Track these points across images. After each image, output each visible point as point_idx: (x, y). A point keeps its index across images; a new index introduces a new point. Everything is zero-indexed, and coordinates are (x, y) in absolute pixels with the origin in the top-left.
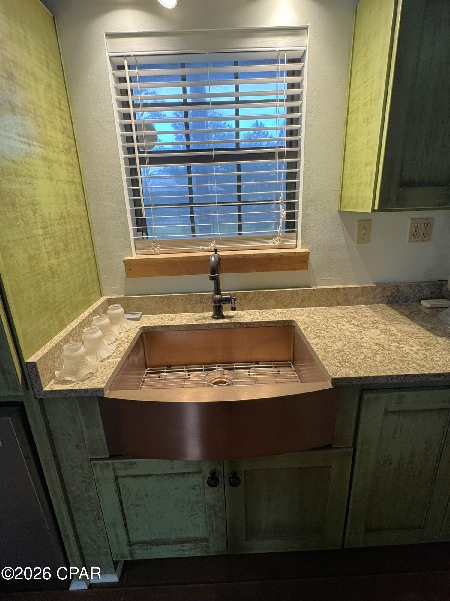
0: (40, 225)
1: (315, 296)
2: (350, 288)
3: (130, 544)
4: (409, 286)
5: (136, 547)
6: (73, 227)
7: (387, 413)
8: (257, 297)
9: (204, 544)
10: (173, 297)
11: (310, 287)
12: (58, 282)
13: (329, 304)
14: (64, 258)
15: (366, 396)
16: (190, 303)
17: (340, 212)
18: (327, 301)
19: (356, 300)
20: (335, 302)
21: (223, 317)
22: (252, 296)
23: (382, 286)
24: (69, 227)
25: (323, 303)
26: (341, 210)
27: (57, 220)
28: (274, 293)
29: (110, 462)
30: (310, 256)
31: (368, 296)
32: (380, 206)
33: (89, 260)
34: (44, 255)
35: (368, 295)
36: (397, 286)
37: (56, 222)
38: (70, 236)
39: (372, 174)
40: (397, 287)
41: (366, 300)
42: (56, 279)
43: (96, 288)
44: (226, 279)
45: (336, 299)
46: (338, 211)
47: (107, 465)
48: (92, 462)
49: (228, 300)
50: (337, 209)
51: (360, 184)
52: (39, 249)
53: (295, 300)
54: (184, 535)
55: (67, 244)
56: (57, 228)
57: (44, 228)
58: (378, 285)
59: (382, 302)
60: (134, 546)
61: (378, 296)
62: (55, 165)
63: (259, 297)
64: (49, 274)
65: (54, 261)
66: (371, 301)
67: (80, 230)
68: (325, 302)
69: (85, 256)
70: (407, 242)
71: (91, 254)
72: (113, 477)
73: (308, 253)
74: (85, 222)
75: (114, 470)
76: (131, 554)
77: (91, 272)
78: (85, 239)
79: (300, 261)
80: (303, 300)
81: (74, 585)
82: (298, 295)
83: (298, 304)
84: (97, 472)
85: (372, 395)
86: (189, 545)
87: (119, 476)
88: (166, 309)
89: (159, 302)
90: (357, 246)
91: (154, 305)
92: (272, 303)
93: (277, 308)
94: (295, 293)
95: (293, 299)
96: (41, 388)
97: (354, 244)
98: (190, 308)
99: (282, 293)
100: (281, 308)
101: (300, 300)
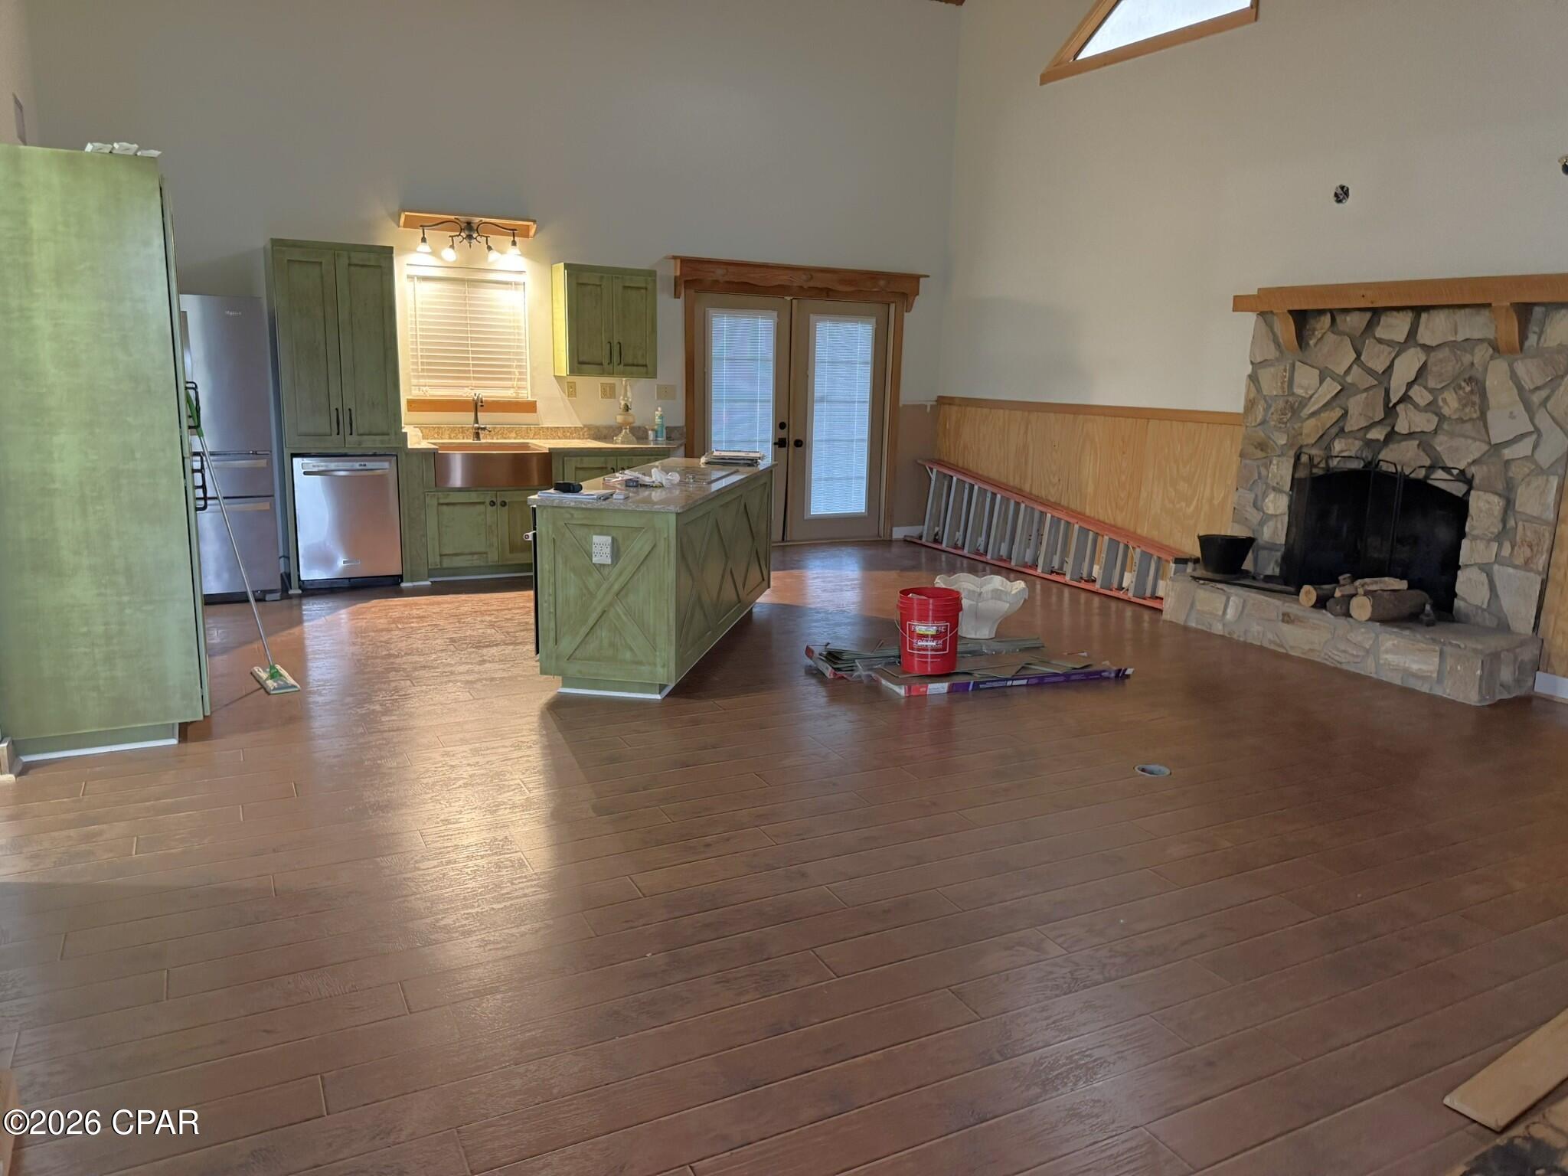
1: (543, 432)
2: (567, 427)
3: (441, 555)
4: (605, 427)
5: (444, 557)
7: (577, 468)
8: (503, 430)
9: (485, 555)
10: (441, 428)
11: (538, 425)
13: (553, 438)
15: (565, 459)
16: (454, 433)
17: (555, 376)
18: (552, 436)
19: (571, 436)
20: (557, 437)
21: (481, 441)
22: (499, 429)
26: (556, 374)
28: (514, 428)
29: (436, 493)
30: (537, 403)
31: (579, 433)
40: (597, 428)
41: (578, 436)
44: (483, 416)
47: (434, 495)
48: (426, 493)
49: (484, 429)
50: (553, 374)
54: (474, 550)
58: (585, 426)
59: (589, 438)
61: (586, 434)
66: (582, 437)
68: (550, 436)
70: (600, 399)
73: (537, 401)
75: (438, 499)
76: (441, 562)
79: (530, 407)
80: (535, 435)
81: (403, 585)
82: (531, 430)
83: (531, 436)
84: (428, 499)
85: (569, 458)
86: (476, 557)
87: (439, 504)
88: (436, 436)
89: (431, 430)
90: (568, 399)
91: (427, 433)
92: (514, 435)
93: (517, 439)
94: (529, 429)
95: (527, 433)
96: (407, 446)
97: (566, 398)
98: (454, 437)
99: (520, 428)
100: (520, 439)
101: (533, 434)
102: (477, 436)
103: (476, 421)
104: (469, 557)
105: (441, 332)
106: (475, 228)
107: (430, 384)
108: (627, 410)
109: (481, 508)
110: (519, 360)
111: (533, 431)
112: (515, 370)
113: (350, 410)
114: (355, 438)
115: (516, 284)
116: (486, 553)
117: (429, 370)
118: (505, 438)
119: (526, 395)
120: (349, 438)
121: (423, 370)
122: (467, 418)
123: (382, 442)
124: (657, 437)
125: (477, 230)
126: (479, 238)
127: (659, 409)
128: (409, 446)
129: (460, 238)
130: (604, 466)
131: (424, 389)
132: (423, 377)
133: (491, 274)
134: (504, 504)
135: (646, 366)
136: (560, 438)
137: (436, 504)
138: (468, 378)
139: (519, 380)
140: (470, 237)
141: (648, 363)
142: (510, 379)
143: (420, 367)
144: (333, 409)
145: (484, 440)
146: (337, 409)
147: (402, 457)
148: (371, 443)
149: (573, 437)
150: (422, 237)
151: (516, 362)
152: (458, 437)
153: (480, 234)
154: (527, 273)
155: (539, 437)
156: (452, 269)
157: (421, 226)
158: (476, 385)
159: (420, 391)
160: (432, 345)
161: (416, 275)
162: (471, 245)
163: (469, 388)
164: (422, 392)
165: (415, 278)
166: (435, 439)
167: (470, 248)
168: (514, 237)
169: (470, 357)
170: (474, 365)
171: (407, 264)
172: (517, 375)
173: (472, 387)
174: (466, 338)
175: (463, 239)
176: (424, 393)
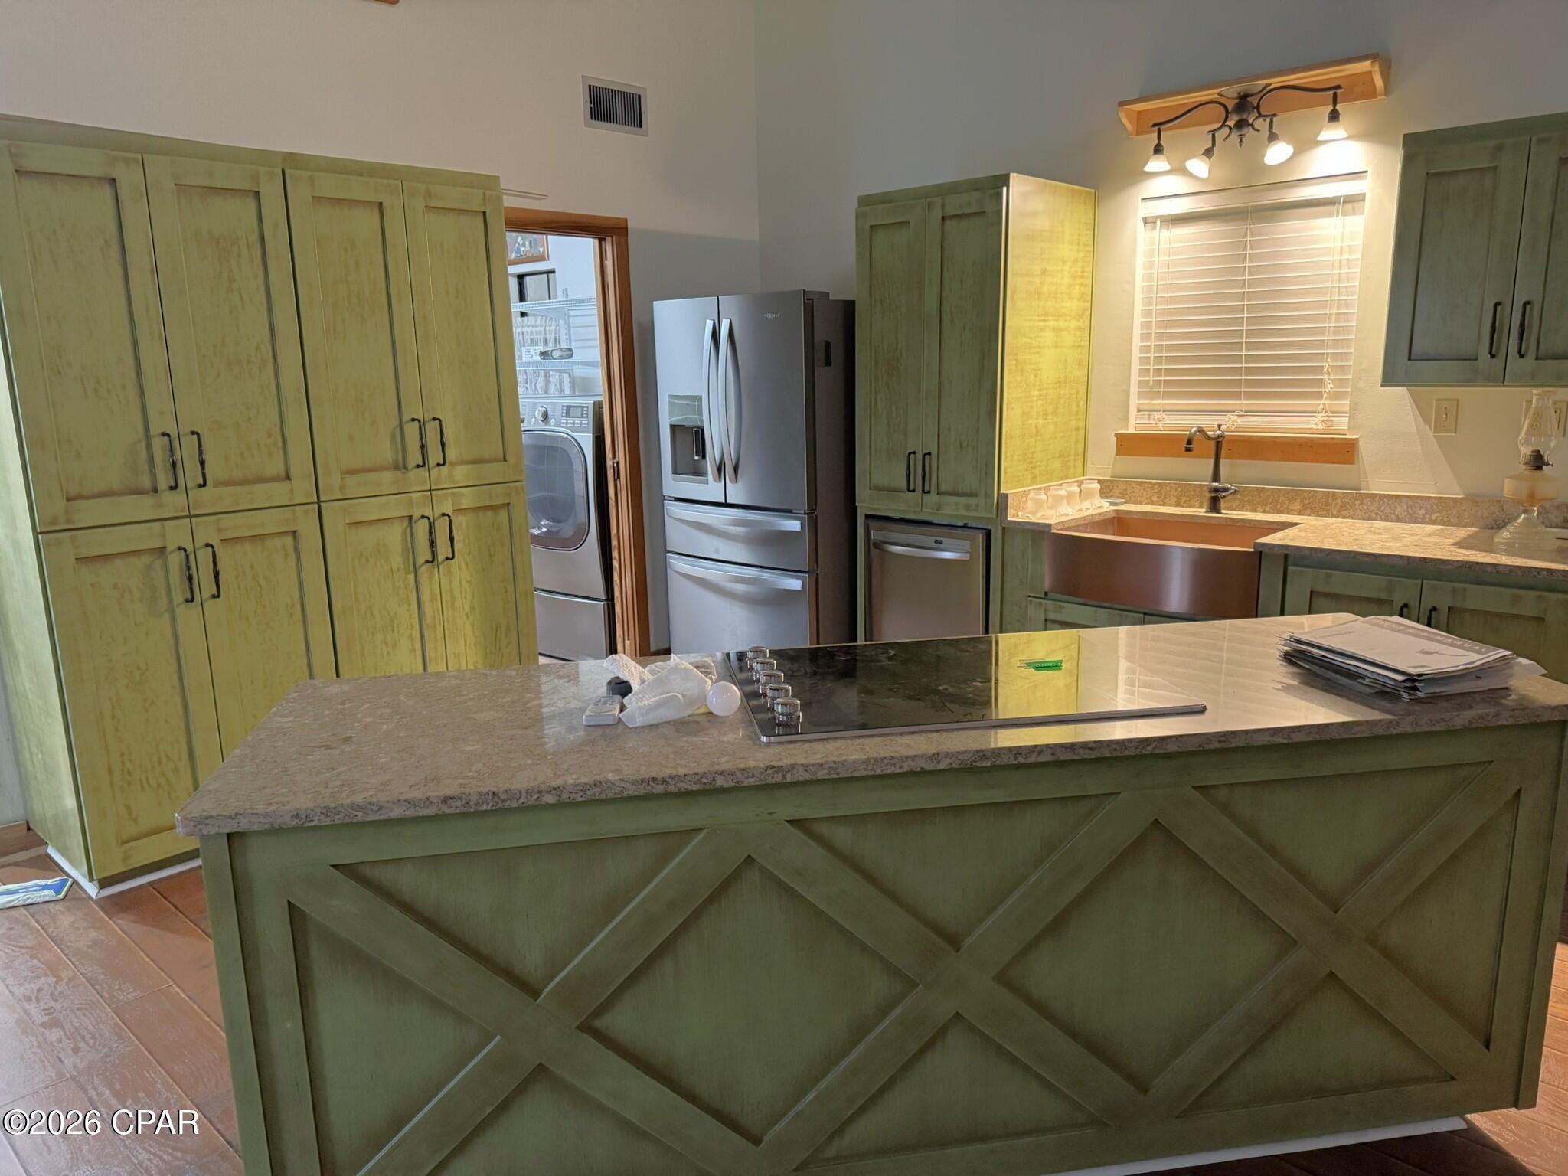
0: (1037, 387)
1: (1362, 504)
6: (1067, 392)
7: (1313, 594)
8: (1276, 496)
10: (1165, 484)
12: (1040, 440)
14: (1051, 420)
16: (1186, 495)
18: (1380, 513)
19: (1427, 516)
20: (1393, 516)
21: (1219, 513)
22: (1269, 493)
23: (1471, 498)
24: (1062, 392)
25: (1374, 516)
27: (1053, 384)
28: (1300, 492)
29: (1044, 601)
30: (1360, 445)
31: (1449, 512)
33: (1077, 429)
34: (1034, 414)
35: (1447, 511)
36: (1498, 502)
37: (1051, 386)
38: (1062, 401)
41: (1446, 519)
42: (1039, 438)
43: (1080, 464)
45: (1395, 511)
47: (1040, 604)
48: (1030, 599)
52: (1032, 407)
53: (1331, 505)
55: (1057, 408)
56: (1051, 391)
57: (1040, 390)
58: (1468, 497)
61: (1467, 514)
62: (1064, 333)
63: (1279, 496)
64: (1034, 431)
65: (1041, 421)
66: (1454, 520)
67: (1074, 396)
68: (1376, 514)
69: (1073, 423)
71: (1081, 424)
72: (1043, 618)
73: (1359, 441)
74: (1083, 388)
75: (1046, 611)
77: (1077, 442)
78: (1078, 406)
79: (1343, 451)
82: (1334, 499)
84: (1030, 609)
87: (1048, 620)
88: (1155, 499)
89: (1147, 489)
90: (1435, 436)
91: (1141, 492)
92: (1297, 506)
93: (1304, 515)
94: (1331, 495)
95: (1327, 503)
96: (1007, 517)
97: (1431, 434)
98: (1185, 502)
99: (1312, 493)
100: (1309, 515)
101: (1338, 507)
102: (1214, 505)
103: (1216, 477)
105: (1189, 314)
106: (1256, 103)
107: (1167, 408)
108: (1540, 468)
110: (1341, 356)
111: (1339, 501)
112: (1327, 377)
113: (929, 454)
115: (1348, 200)
117: (1168, 383)
118: (1280, 512)
119: (1343, 427)
120: (926, 498)
121: (1158, 383)
122: (1204, 468)
123: (968, 507)
125: (1258, 108)
126: (1257, 124)
128: (1010, 518)
129: (1224, 131)
130: (1384, 596)
131: (1158, 415)
132: (1158, 395)
133: (1297, 190)
136: (1399, 520)
138: (1236, 396)
139: (1337, 395)
140: (1241, 124)
142: (1319, 395)
143: (1154, 379)
144: (909, 452)
145: (1226, 513)
146: (914, 454)
147: (998, 537)
148: (952, 509)
149: (1431, 519)
150: (1156, 146)
151: (1329, 360)
152: (1186, 505)
153: (1263, 114)
154: (1369, 173)
155: (1352, 513)
156: (1223, 194)
157: (1154, 125)
158: (1248, 408)
159: (1151, 419)
160: (1177, 339)
161: (1158, 217)
162: (1244, 139)
163: (1235, 413)
164: (1154, 422)
165: (1158, 222)
166: (1152, 505)
167: (1241, 145)
168: (1335, 103)
169: (1242, 355)
170: (1249, 371)
171: (1142, 199)
172: (1332, 385)
173: (1242, 411)
174: (1240, 320)
175: (1230, 132)
176: (1156, 424)
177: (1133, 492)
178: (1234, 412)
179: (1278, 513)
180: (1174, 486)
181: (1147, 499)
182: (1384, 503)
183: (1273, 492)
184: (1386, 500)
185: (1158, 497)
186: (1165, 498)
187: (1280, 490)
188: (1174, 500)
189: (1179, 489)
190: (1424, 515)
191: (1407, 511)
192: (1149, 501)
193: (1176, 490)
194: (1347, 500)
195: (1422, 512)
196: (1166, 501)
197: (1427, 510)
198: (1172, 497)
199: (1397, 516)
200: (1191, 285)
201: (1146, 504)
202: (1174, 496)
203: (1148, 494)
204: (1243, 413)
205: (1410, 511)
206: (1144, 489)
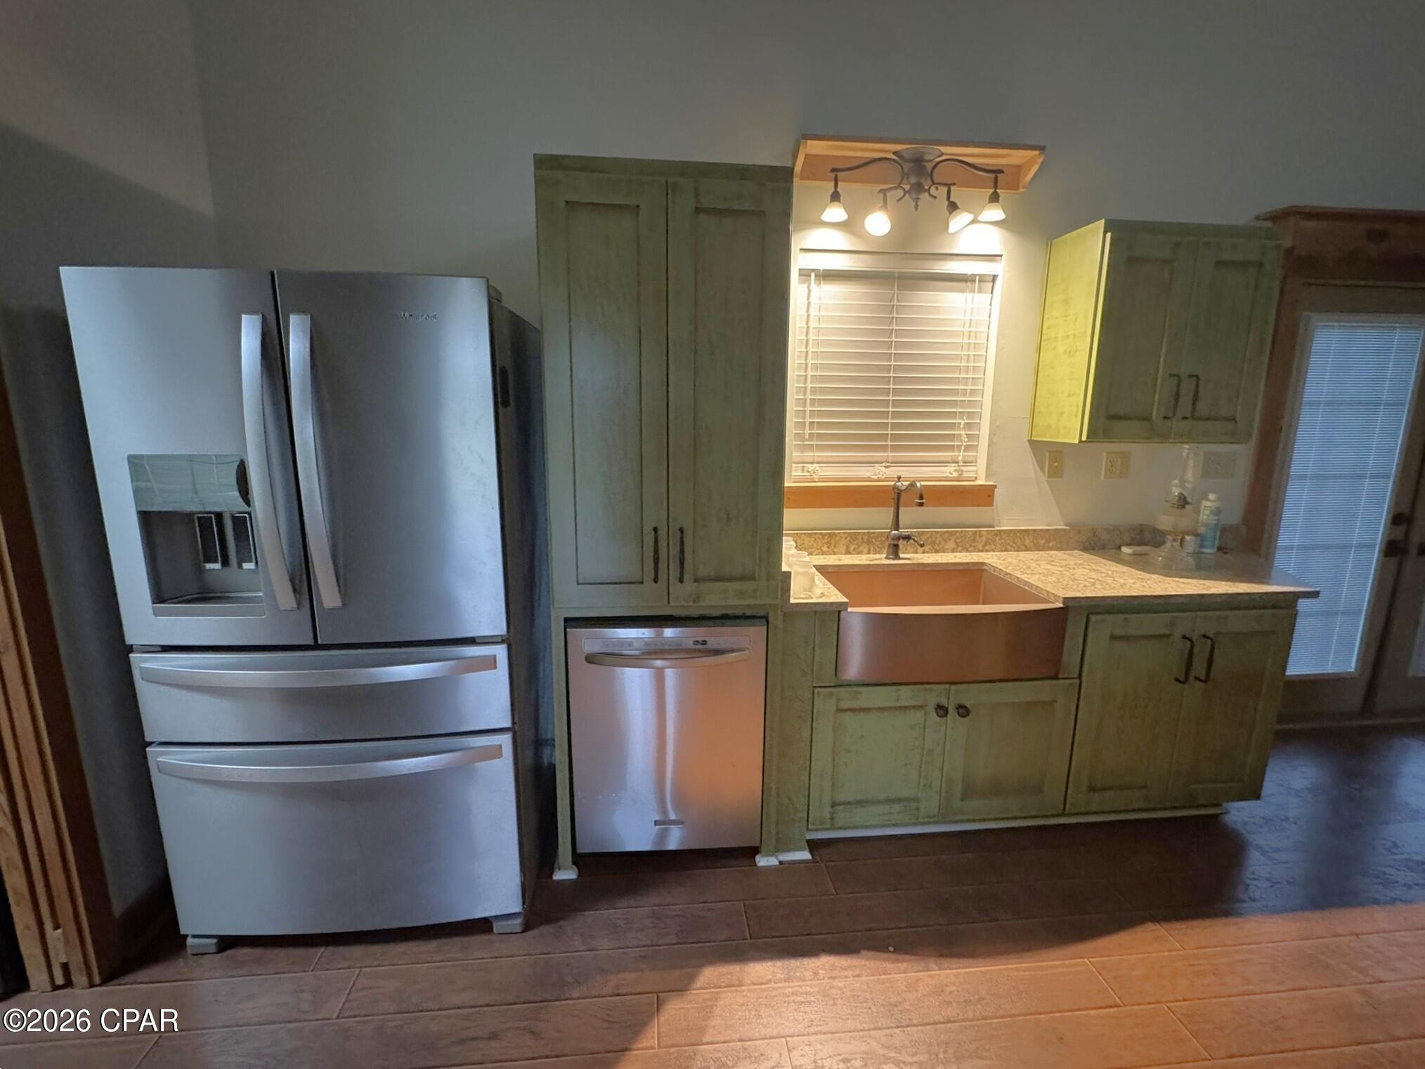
2: (1041, 530)
3: (833, 804)
4: (1107, 529)
5: (838, 808)
7: (1112, 637)
8: (934, 538)
9: (914, 804)
11: (993, 527)
13: (1017, 548)
15: (1093, 618)
16: (855, 542)
17: (1031, 442)
18: (1014, 545)
19: (1047, 545)
20: (1023, 547)
21: (900, 559)
22: (929, 535)
23: (1075, 528)
25: (1009, 548)
26: (1032, 439)
28: (953, 533)
29: (836, 689)
30: (995, 490)
31: (1060, 540)
32: (1088, 437)
36: (1093, 529)
39: (1077, 406)
40: (1093, 531)
41: (1058, 546)
44: (907, 514)
45: (1024, 542)
46: (1028, 441)
47: (831, 693)
48: (817, 690)
49: (908, 538)
50: (1027, 438)
51: (1061, 414)
53: (978, 542)
54: (895, 795)
58: (1072, 527)
60: (836, 807)
61: (1071, 540)
63: (937, 538)
68: (1011, 546)
70: (1102, 478)
73: (995, 486)
75: (838, 700)
76: (832, 819)
79: (983, 496)
80: (986, 544)
81: (762, 861)
82: (981, 536)
83: (980, 547)
84: (819, 704)
85: (1099, 617)
86: (896, 807)
87: (840, 710)
88: (825, 549)
89: (818, 540)
90: (1047, 481)
91: (811, 544)
92: (951, 545)
93: (957, 552)
94: (978, 534)
95: (974, 541)
96: (789, 600)
97: (1044, 479)
98: (854, 550)
99: (963, 533)
100: (960, 552)
101: (983, 543)
102: (895, 551)
103: (896, 524)
104: (886, 808)
106: (929, 170)
107: (820, 459)
108: (1184, 507)
109: (917, 716)
110: (970, 415)
111: (984, 538)
112: (963, 433)
113: (681, 530)
114: (689, 587)
115: (982, 279)
116: (916, 800)
117: (820, 436)
119: (978, 475)
120: (675, 587)
121: (810, 436)
122: (880, 517)
123: (741, 594)
124: (1201, 546)
125: (933, 175)
126: (933, 190)
127: (1211, 496)
128: (792, 601)
129: (900, 193)
130: (1166, 631)
131: (811, 467)
132: (811, 447)
133: (942, 263)
134: (963, 711)
135: (1234, 419)
136: (1027, 549)
137: (834, 708)
138: (884, 448)
139: (968, 448)
140: (918, 188)
141: (1238, 416)
142: (951, 448)
143: (808, 432)
144: (648, 529)
145: (906, 558)
146: (655, 530)
147: (776, 620)
148: (717, 598)
149: (1049, 546)
150: (833, 193)
151: (965, 418)
152: (855, 552)
153: (936, 181)
154: (1003, 257)
155: (993, 547)
156: (881, 256)
157: (833, 170)
158: (895, 459)
159: (805, 470)
160: (829, 393)
161: (813, 270)
162: (919, 203)
163: (883, 465)
164: (808, 474)
165: (813, 275)
166: (823, 555)
167: (916, 209)
168: (996, 186)
169: (889, 411)
170: (895, 426)
171: (801, 250)
172: (966, 440)
173: (888, 462)
174: (887, 379)
175: (904, 195)
176: (811, 476)
177: (803, 544)
178: (882, 463)
179: (935, 552)
180: (844, 536)
181: (818, 549)
182: (1017, 536)
183: (932, 535)
184: (1018, 534)
185: (828, 547)
186: (835, 546)
187: (937, 532)
188: (843, 549)
189: (849, 538)
190: (1044, 544)
191: (1033, 542)
192: (819, 551)
193: (846, 538)
194: (990, 537)
195: (1043, 542)
196: (835, 550)
197: (1046, 540)
198: (841, 545)
199: (1026, 547)
200: (844, 342)
201: (816, 555)
202: (843, 545)
203: (818, 545)
204: (889, 464)
205: (1035, 541)
206: (815, 541)
